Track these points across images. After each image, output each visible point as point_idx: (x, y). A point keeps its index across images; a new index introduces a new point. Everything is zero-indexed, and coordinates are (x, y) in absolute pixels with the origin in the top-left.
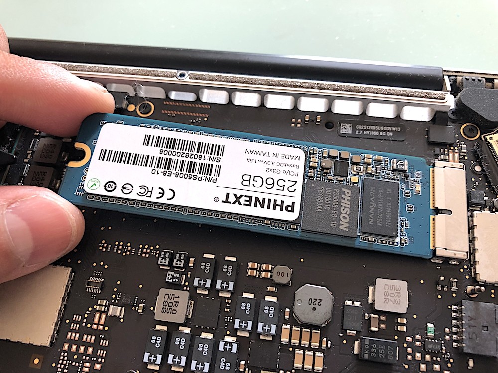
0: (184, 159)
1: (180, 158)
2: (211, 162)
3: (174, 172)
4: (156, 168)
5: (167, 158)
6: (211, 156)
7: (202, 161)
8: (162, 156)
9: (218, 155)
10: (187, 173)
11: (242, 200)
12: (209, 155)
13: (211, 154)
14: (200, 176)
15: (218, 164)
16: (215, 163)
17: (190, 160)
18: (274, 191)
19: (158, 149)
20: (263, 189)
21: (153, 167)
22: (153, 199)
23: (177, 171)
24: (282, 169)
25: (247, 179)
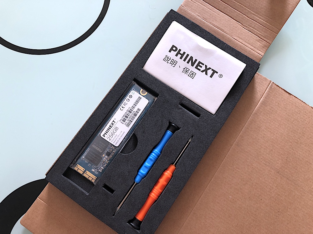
0: (130, 116)
1: (130, 115)
2: (125, 122)
7: (127, 120)
8: (133, 111)
9: (127, 125)
10: (125, 115)
11: (112, 125)
13: (128, 123)
14: (123, 118)
15: (124, 124)
16: (125, 123)
17: (128, 118)
18: (110, 134)
19: (135, 111)
20: (112, 131)
21: (131, 108)
22: (122, 105)
23: (127, 113)
24: (115, 139)
25: (117, 129)
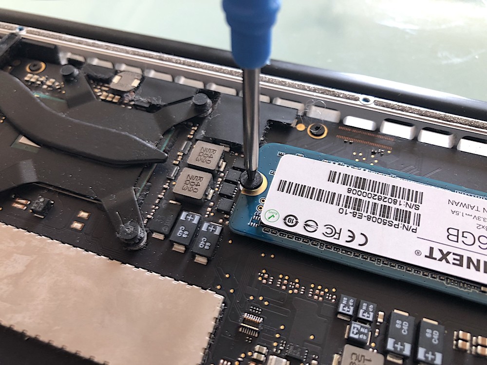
0: (377, 201)
2: (408, 209)
3: (365, 214)
4: (343, 208)
5: (357, 199)
6: (408, 202)
7: (397, 206)
8: (350, 195)
9: (416, 202)
10: (381, 217)
12: (406, 201)
13: (408, 200)
14: (396, 222)
15: (417, 212)
16: (413, 211)
19: (346, 187)
20: (476, 248)
21: (340, 206)
22: (342, 242)
23: (369, 214)
